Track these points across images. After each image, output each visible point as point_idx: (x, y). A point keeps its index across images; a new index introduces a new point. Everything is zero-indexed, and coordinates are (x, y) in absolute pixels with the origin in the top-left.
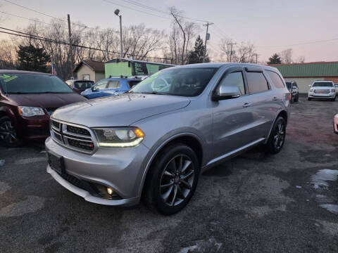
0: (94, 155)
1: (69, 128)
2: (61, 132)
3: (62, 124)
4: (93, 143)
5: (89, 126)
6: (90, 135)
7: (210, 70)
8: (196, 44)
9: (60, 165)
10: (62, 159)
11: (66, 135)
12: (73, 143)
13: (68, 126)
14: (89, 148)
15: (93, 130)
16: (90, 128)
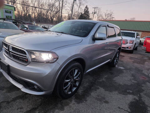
0: (28, 66)
1: (13, 48)
2: (8, 50)
3: (9, 46)
4: (27, 59)
5: (26, 49)
6: (26, 54)
7: (92, 24)
8: (85, 9)
9: (7, 69)
10: (9, 66)
11: (11, 52)
12: (15, 57)
13: (13, 47)
14: (25, 61)
15: (28, 52)
16: (26, 50)
